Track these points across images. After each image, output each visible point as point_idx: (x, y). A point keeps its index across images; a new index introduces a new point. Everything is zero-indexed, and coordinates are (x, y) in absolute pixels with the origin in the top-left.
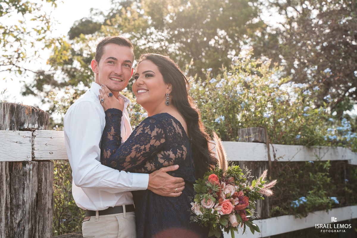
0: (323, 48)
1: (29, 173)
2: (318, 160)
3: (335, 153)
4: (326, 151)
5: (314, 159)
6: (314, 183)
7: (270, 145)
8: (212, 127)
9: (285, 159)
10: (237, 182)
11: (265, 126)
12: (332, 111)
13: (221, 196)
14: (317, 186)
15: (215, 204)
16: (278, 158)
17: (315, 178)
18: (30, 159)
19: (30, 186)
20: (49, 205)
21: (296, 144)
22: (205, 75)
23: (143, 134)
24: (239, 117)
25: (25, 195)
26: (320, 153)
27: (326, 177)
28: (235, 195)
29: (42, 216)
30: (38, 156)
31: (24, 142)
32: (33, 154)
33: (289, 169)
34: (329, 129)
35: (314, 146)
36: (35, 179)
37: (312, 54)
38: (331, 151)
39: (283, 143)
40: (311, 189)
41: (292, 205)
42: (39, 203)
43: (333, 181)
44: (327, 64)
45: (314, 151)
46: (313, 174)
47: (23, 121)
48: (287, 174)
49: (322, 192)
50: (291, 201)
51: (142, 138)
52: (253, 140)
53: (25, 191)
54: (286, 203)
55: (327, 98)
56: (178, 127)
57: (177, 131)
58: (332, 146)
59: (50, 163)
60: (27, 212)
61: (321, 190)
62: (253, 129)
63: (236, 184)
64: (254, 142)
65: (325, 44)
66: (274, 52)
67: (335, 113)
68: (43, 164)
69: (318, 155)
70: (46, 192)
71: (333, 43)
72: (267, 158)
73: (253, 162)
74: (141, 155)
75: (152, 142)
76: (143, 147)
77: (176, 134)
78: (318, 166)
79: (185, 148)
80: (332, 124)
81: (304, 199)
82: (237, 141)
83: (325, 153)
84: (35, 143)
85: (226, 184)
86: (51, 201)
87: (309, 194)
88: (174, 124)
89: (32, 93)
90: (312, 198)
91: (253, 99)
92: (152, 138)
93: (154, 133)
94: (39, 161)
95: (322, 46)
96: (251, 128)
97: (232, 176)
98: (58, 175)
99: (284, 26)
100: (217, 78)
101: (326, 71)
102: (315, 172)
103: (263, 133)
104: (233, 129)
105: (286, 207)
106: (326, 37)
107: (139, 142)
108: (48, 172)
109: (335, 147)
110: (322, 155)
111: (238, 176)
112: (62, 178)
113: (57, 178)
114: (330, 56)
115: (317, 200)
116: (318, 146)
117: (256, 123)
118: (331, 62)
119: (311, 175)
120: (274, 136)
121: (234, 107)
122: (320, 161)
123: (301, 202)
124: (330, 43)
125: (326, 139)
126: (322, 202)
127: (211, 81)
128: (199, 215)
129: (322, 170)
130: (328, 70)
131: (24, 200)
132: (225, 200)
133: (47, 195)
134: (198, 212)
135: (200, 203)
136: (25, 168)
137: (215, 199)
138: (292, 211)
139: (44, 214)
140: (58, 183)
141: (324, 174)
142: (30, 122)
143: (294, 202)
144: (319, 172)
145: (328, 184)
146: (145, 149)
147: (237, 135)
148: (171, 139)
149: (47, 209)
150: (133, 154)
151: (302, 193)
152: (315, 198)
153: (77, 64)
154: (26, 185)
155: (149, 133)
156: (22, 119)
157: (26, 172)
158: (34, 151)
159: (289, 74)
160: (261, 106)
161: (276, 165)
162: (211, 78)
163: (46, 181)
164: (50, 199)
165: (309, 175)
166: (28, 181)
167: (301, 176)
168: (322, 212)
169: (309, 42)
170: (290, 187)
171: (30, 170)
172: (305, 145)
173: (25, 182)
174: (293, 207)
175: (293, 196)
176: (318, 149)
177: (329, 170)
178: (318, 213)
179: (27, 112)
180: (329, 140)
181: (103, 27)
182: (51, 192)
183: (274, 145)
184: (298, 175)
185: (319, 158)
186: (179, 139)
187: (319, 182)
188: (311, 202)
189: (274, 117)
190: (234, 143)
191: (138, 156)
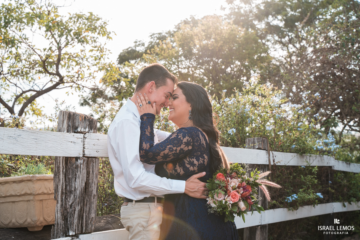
0: (315, 77)
1: (80, 166)
2: (308, 165)
3: (322, 160)
4: (314, 158)
5: (305, 164)
6: (304, 183)
7: (271, 152)
8: (225, 136)
9: (282, 164)
10: (239, 176)
11: (267, 137)
12: (321, 127)
13: (228, 189)
14: (306, 186)
15: (225, 196)
16: (277, 163)
17: (305, 180)
18: (81, 156)
19: (81, 176)
20: (94, 192)
21: (291, 152)
22: (221, 94)
23: (177, 138)
24: (247, 129)
25: (76, 183)
26: (310, 159)
27: (314, 179)
28: (239, 186)
29: (89, 200)
30: (87, 154)
31: (77, 142)
32: (84, 151)
33: (285, 172)
34: (318, 141)
35: (305, 154)
36: (85, 171)
37: (307, 81)
38: (319, 158)
39: (281, 151)
40: (302, 188)
41: (286, 200)
42: (87, 190)
43: (320, 183)
44: (319, 90)
45: (305, 158)
46: (304, 176)
47: (77, 126)
48: (283, 176)
49: (310, 190)
50: (285, 197)
51: (176, 142)
52: (257, 147)
53: (77, 180)
54: (282, 199)
55: (316, 116)
56: (203, 139)
57: (202, 142)
58: (319, 155)
59: (97, 159)
60: (78, 197)
61: (310, 189)
62: (258, 139)
63: (239, 178)
64: (257, 149)
65: (317, 74)
66: (277, 79)
67: (323, 129)
68: (91, 160)
69: (309, 161)
70: (93, 182)
71: (323, 73)
72: (268, 162)
73: (257, 165)
74: (172, 154)
75: (182, 146)
76: (175, 148)
77: (201, 145)
78: (308, 170)
79: (206, 157)
80: (320, 137)
81: (295, 196)
82: (244, 148)
83: (314, 160)
84: (86, 143)
85: (231, 179)
86: (96, 189)
87: (300, 191)
88: (201, 136)
89: (88, 104)
90: (302, 194)
91: (258, 115)
92: (183, 143)
93: (185, 140)
94: (88, 158)
95: (315, 76)
96: (256, 138)
97: (234, 172)
98: (102, 169)
99: (285, 59)
100: (230, 98)
101: (316, 95)
102: (306, 175)
103: (265, 142)
104: (241, 138)
105: (281, 201)
106: (318, 68)
107: (172, 144)
108: (95, 166)
109: (322, 155)
110: (311, 161)
111: (239, 171)
112: (105, 171)
113: (101, 171)
114: (321, 83)
115: (306, 197)
116: (309, 155)
117: (259, 134)
118: (321, 89)
119: (302, 177)
120: (274, 145)
121: (243, 121)
122: (309, 166)
123: (294, 199)
124: (321, 73)
125: (315, 149)
126: (310, 198)
127: (225, 100)
128: (214, 207)
129: (311, 173)
130: (317, 94)
131: (75, 187)
132: (232, 191)
133: (93, 184)
134: (213, 205)
135: (213, 197)
136: (77, 163)
137: (224, 193)
138: (286, 204)
139: (90, 199)
140: (103, 175)
141: (312, 177)
142: (82, 126)
143: (288, 198)
144: (309, 174)
145: (315, 184)
146: (176, 150)
147: (245, 143)
148: (196, 148)
149: (93, 195)
150: (166, 151)
151: (294, 191)
152: (304, 195)
153: (123, 83)
154: (77, 175)
155: (182, 138)
156: (77, 124)
157: (78, 166)
158: (85, 150)
159: (288, 96)
160: (265, 121)
161: (274, 168)
162: (226, 98)
163: (93, 173)
164: (96, 187)
165: (301, 177)
166: (79, 172)
167: (294, 177)
168: (310, 206)
169: (305, 72)
170: (285, 186)
171: (81, 164)
172: (298, 153)
173: (77, 173)
174: (287, 201)
175: (288, 193)
176: (308, 157)
177: (317, 173)
178: (306, 207)
179: (81, 119)
180: (317, 150)
181: (144, 54)
182: (96, 182)
183: (273, 152)
184: (292, 177)
185: (309, 164)
186: (202, 149)
187: (308, 183)
188: (301, 197)
189: (274, 130)
190: (242, 149)
191: (170, 153)
